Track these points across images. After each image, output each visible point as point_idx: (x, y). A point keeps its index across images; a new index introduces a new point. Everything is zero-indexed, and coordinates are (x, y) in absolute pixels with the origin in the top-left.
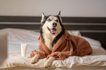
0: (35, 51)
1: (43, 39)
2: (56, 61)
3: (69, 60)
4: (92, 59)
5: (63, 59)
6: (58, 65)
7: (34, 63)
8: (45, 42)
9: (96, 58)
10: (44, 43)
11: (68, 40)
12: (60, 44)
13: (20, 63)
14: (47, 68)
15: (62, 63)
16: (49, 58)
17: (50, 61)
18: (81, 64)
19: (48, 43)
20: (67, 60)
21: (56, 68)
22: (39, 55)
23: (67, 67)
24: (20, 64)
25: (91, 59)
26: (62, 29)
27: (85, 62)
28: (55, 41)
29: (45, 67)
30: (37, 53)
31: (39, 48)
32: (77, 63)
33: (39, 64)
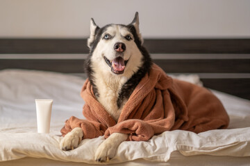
0: (74, 118)
1: (93, 89)
2: (129, 143)
3: (163, 141)
4: (226, 137)
5: (146, 137)
6: (133, 152)
7: (68, 149)
8: (98, 95)
9: (235, 135)
10: (96, 99)
11: (162, 91)
12: (140, 99)
13: (32, 148)
14: (102, 161)
15: (143, 148)
16: (109, 135)
17: (112, 144)
18: (194, 150)
19: (107, 97)
20: (158, 141)
21: (128, 162)
22: (83, 128)
23: (158, 160)
24: (32, 151)
25: (221, 137)
26: (143, 60)
27: (207, 146)
28: (125, 92)
29: (99, 160)
30: (79, 123)
31: (85, 113)
32: (185, 148)
33: (83, 151)
